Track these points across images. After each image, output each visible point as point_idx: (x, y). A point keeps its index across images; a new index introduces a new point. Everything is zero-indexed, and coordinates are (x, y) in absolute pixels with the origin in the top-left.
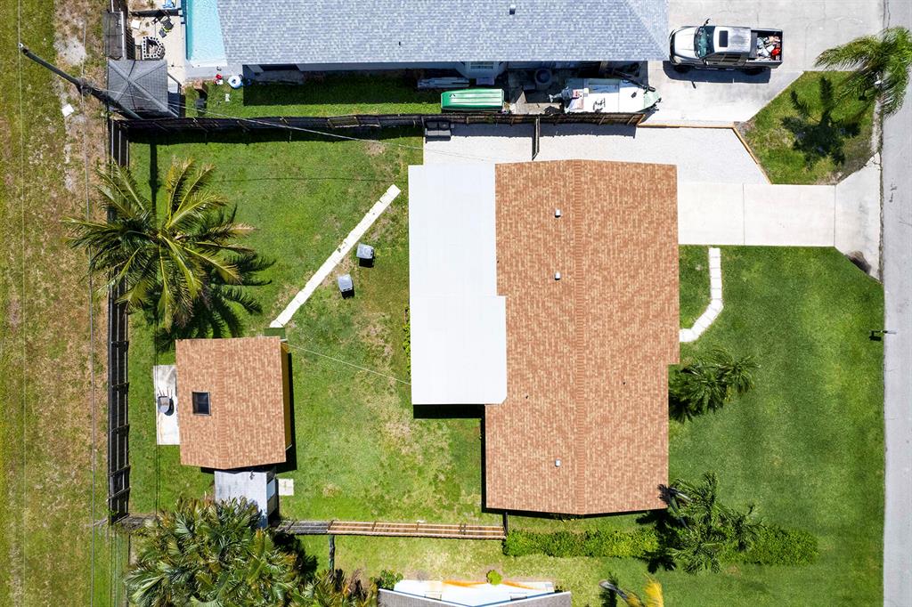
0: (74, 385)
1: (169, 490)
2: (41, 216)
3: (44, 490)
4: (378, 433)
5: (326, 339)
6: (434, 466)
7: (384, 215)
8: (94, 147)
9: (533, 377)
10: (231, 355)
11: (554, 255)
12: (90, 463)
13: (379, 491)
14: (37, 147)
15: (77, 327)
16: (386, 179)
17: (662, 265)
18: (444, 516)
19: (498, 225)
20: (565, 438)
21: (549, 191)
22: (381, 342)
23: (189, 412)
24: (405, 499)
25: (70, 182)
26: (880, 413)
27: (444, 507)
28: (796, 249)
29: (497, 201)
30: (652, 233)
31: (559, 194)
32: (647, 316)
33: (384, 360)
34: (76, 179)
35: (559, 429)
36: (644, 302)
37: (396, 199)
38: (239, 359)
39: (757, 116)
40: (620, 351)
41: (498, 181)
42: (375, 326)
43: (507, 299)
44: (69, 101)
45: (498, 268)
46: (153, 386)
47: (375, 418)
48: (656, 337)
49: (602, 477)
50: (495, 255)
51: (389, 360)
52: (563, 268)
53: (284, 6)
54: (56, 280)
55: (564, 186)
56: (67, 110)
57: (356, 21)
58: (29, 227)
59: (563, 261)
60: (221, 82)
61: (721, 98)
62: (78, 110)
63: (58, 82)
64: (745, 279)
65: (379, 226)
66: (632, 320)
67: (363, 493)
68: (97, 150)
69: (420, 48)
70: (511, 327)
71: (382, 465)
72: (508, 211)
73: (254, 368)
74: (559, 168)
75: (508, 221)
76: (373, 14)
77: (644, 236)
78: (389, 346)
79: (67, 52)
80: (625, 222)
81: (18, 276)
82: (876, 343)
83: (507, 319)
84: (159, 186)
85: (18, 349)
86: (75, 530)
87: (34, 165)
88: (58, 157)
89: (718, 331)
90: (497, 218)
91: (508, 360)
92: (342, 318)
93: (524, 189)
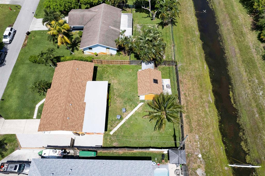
0: (190, 91)
1: (167, 71)
2: (204, 128)
3: (194, 70)
4: (119, 81)
5: (130, 100)
6: (107, 75)
7: (114, 127)
8: (192, 146)
9: (80, 85)
10: (148, 90)
11: (71, 109)
12: (185, 75)
13: (120, 70)
14: (207, 146)
15: (191, 103)
16: (113, 136)
17: (47, 109)
18: (106, 66)
19: (83, 118)
20: (75, 73)
21: (69, 124)
22: (117, 99)
23: (159, 80)
24: (114, 69)
25: (197, 137)
26: (8, 85)
27: (106, 67)
28: (14, 119)
29: (83, 123)
30: (47, 115)
31: (67, 123)
32: (53, 98)
33: (116, 95)
34: (196, 138)
35: (76, 75)
36: (53, 100)
37: (111, 131)
38: (147, 90)
39: (14, 151)
40: (60, 90)
41: (82, 128)
42: (118, 102)
43: (84, 101)
44: (200, 158)
45: (85, 108)
46: (172, 90)
47: (119, 84)
48: (52, 94)
49: (69, 67)
50: (85, 111)
51: (115, 95)
52: (69, 106)
53: (134, 173)
54: (197, 113)
55: (65, 125)
56: (200, 156)
57: (115, 169)
58: (206, 126)
59: (69, 108)
60: (158, 163)
61: (22, 156)
62: (197, 156)
63: (204, 163)
64: (29, 112)
65: (116, 125)
66: (56, 97)
67: (123, 70)
68: (191, 145)
69: (98, 163)
70: (84, 96)
71: (119, 75)
72: (80, 121)
73: (144, 88)
74: (66, 129)
75: (81, 118)
76: (109, 170)
77: (49, 114)
78: (115, 98)
79: (202, 172)
80: (53, 117)
81: (207, 114)
82: (3, 99)
83: (84, 97)
84: (173, 136)
85: (205, 98)
86: (187, 63)
87: (207, 141)
88: (201, 143)
89: (38, 100)
90: (84, 119)
91: (85, 89)
92: (126, 104)
93: (76, 125)
